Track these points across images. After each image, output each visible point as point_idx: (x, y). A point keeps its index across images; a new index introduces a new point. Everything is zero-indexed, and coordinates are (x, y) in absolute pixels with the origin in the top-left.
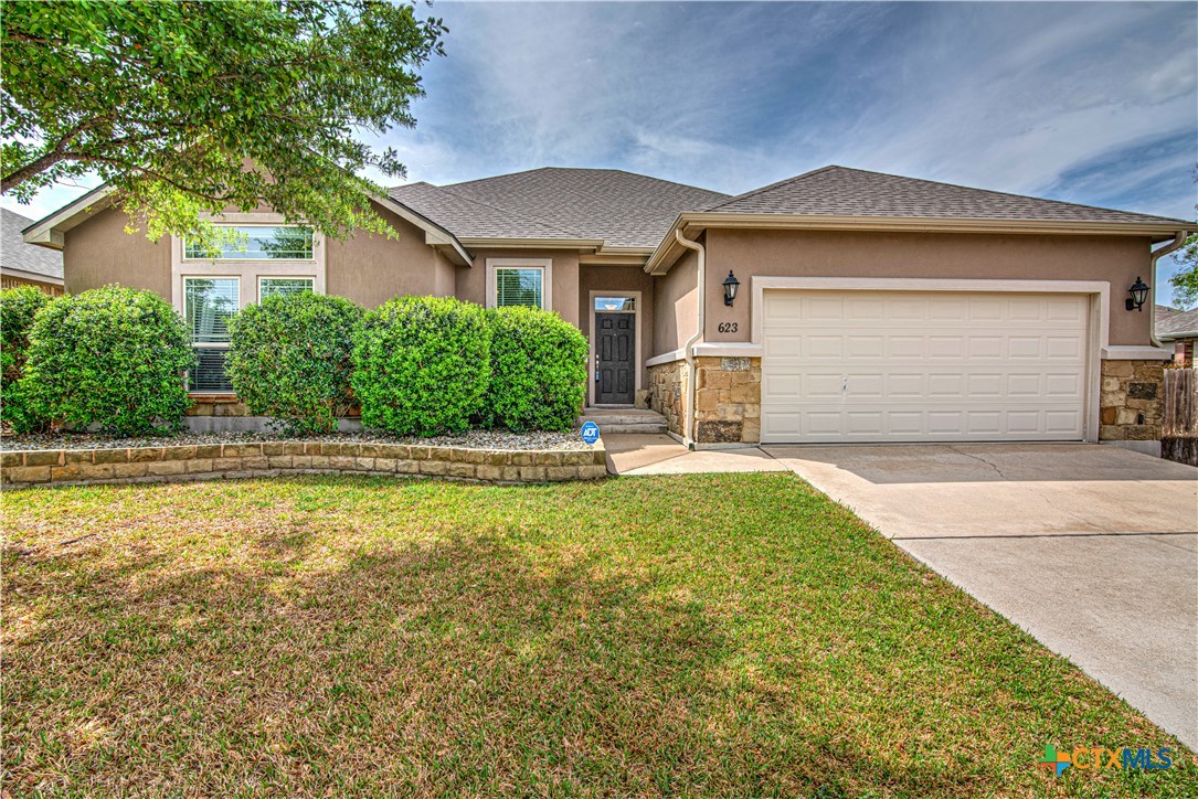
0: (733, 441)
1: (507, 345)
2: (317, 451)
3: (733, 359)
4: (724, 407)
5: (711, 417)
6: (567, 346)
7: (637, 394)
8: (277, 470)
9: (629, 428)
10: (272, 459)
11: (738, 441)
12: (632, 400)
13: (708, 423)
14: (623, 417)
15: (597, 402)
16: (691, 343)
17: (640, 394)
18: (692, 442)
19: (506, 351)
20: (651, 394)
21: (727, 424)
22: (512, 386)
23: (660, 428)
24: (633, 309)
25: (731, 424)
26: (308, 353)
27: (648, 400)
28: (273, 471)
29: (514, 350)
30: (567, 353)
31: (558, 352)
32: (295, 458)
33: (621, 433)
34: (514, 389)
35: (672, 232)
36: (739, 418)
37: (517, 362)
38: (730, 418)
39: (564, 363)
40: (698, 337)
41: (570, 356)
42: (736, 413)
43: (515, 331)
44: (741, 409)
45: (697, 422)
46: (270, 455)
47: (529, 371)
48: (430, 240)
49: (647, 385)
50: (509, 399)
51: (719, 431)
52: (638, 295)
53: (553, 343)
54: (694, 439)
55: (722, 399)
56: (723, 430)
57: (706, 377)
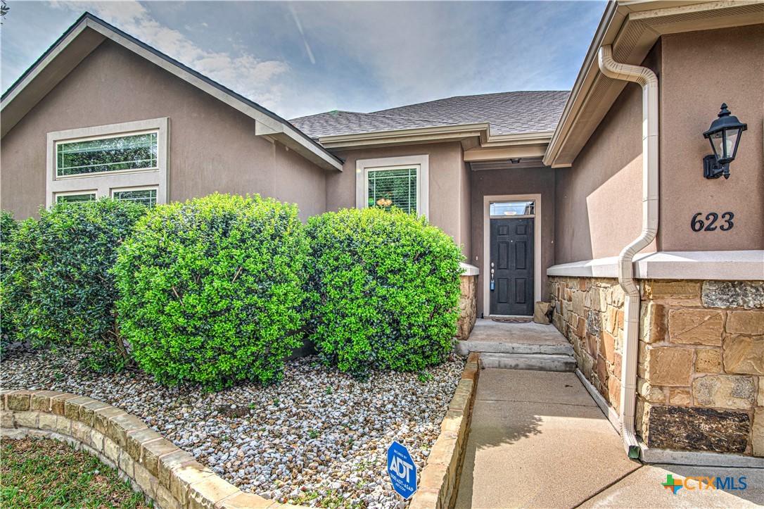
0: (729, 450)
1: (337, 259)
2: (61, 409)
3: (730, 287)
4: (708, 381)
5: (679, 400)
6: (429, 259)
7: (536, 306)
8: (24, 429)
9: (522, 362)
10: (17, 415)
11: (741, 451)
12: (531, 311)
13: (672, 410)
14: (515, 345)
15: (492, 311)
16: (632, 251)
17: (541, 307)
18: (634, 442)
19: (337, 268)
20: (554, 308)
21: (713, 415)
22: (344, 316)
23: (566, 363)
24: (532, 213)
25: (723, 416)
26: (66, 277)
27: (550, 314)
28: (20, 430)
29: (348, 267)
30: (427, 268)
31: (412, 267)
32: (42, 416)
33: (511, 367)
34: (347, 320)
35: (591, 57)
36: (742, 405)
37: (351, 282)
38: (721, 402)
39: (423, 282)
40: (645, 243)
41: (432, 272)
42: (735, 394)
43: (350, 239)
44: (747, 387)
45: (647, 407)
46: (15, 410)
47: (369, 294)
48: (259, 131)
49: (548, 298)
50: (340, 335)
51: (696, 429)
52: (538, 198)
53: (406, 256)
54: (638, 437)
55: (701, 365)
56: (705, 427)
57: (669, 321)
